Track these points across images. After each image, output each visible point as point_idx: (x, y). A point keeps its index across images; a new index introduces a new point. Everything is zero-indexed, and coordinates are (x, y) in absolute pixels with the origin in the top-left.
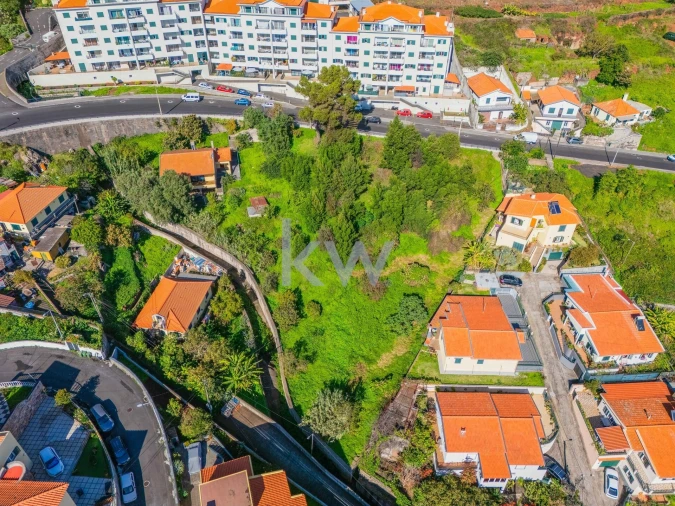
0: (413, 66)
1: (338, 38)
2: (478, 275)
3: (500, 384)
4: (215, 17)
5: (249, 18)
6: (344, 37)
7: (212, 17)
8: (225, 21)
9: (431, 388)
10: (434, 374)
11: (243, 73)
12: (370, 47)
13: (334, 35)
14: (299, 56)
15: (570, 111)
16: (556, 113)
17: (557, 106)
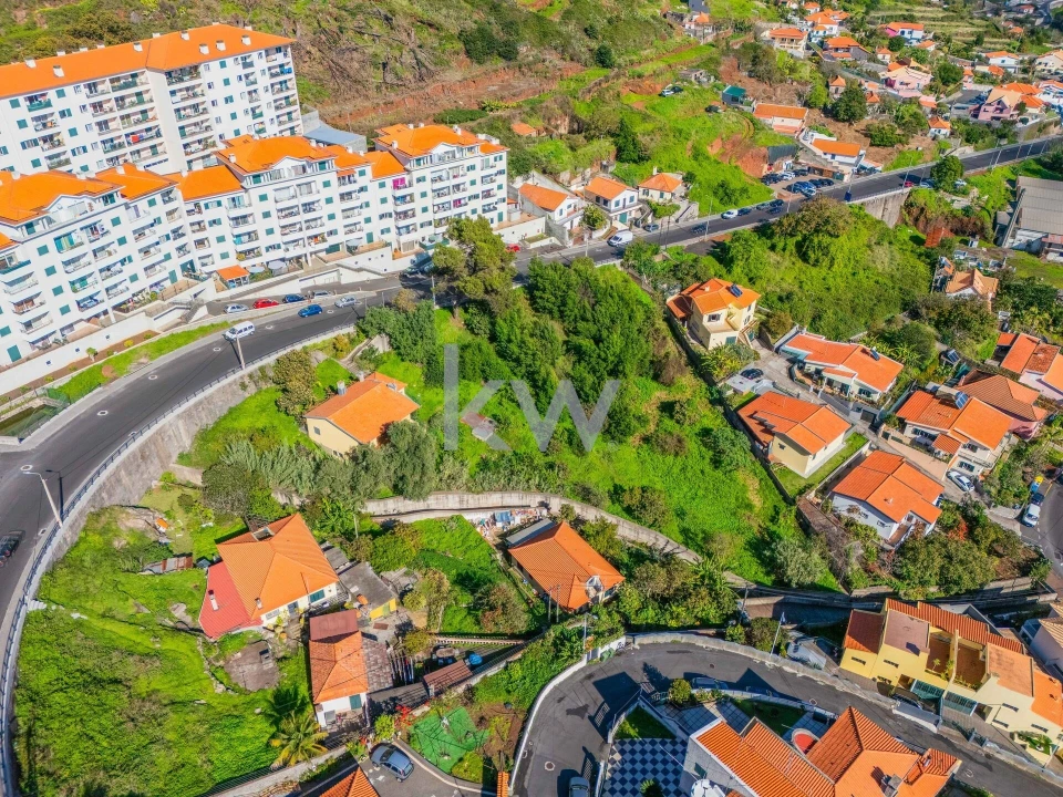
0: (476, 197)
1: (382, 185)
2: (729, 382)
3: (845, 459)
4: (202, 204)
5: (262, 191)
6: (389, 182)
7: (196, 205)
8: (219, 204)
9: (811, 495)
10: (803, 484)
11: (270, 273)
12: (427, 186)
13: (377, 183)
14: (339, 223)
15: (632, 199)
16: (621, 205)
17: (620, 198)
